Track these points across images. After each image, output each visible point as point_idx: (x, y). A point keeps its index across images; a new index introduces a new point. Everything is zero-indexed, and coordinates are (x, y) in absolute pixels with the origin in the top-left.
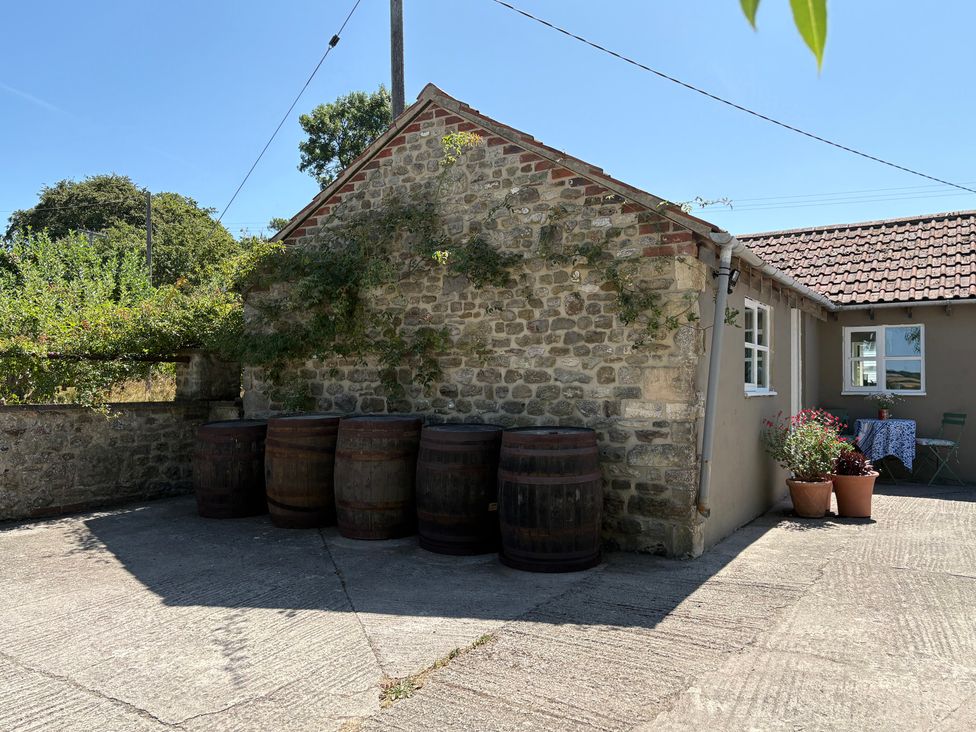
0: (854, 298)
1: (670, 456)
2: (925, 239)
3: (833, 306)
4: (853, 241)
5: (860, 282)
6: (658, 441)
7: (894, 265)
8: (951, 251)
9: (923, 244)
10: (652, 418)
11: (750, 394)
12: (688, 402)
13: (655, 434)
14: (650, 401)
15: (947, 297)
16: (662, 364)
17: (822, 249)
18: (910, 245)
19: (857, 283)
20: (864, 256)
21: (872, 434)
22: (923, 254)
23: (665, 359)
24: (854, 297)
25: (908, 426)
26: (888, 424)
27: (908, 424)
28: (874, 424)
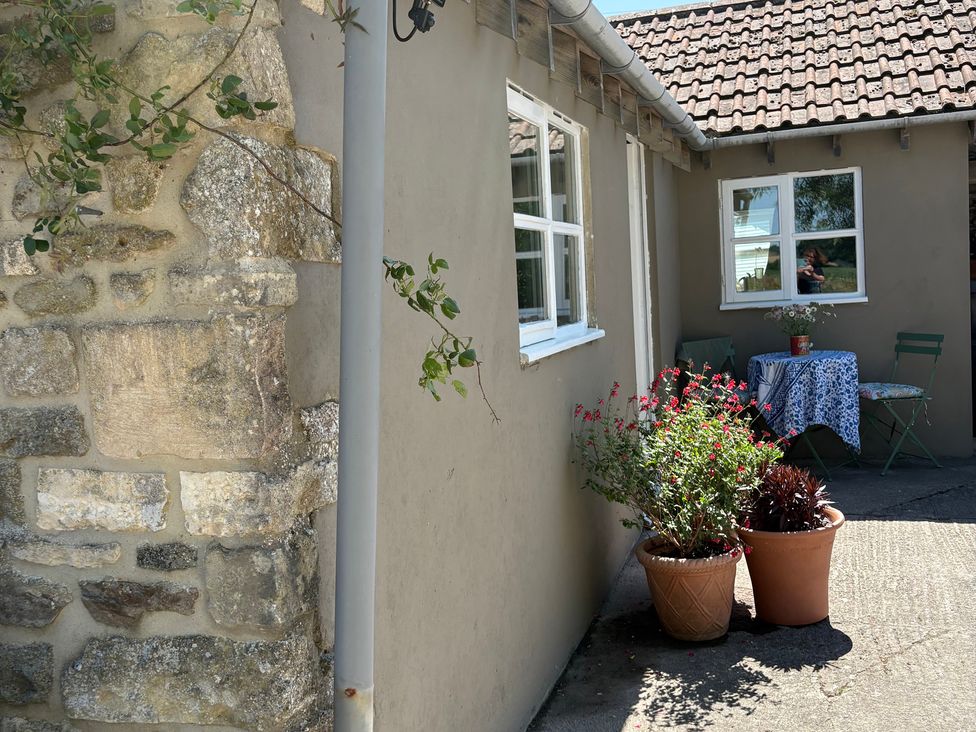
0: (737, 123)
1: (206, 687)
2: (842, 19)
3: (703, 140)
4: (721, 28)
5: (744, 94)
6: (160, 624)
7: (797, 63)
8: (890, 33)
9: (839, 26)
10: (132, 531)
11: (533, 356)
12: (253, 465)
13: (148, 597)
14: (119, 466)
15: (902, 111)
16: (146, 312)
17: (671, 43)
18: (820, 29)
19: (739, 96)
20: (744, 51)
21: (782, 386)
22: (842, 42)
23: (156, 289)
24: (738, 120)
25: (846, 365)
26: (812, 364)
27: (845, 361)
28: (786, 366)
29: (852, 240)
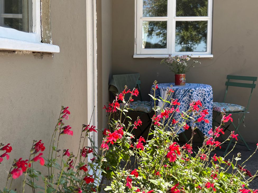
25: (208, 92)
26: (191, 91)
27: (208, 90)
28: (175, 91)
29: (206, 22)
